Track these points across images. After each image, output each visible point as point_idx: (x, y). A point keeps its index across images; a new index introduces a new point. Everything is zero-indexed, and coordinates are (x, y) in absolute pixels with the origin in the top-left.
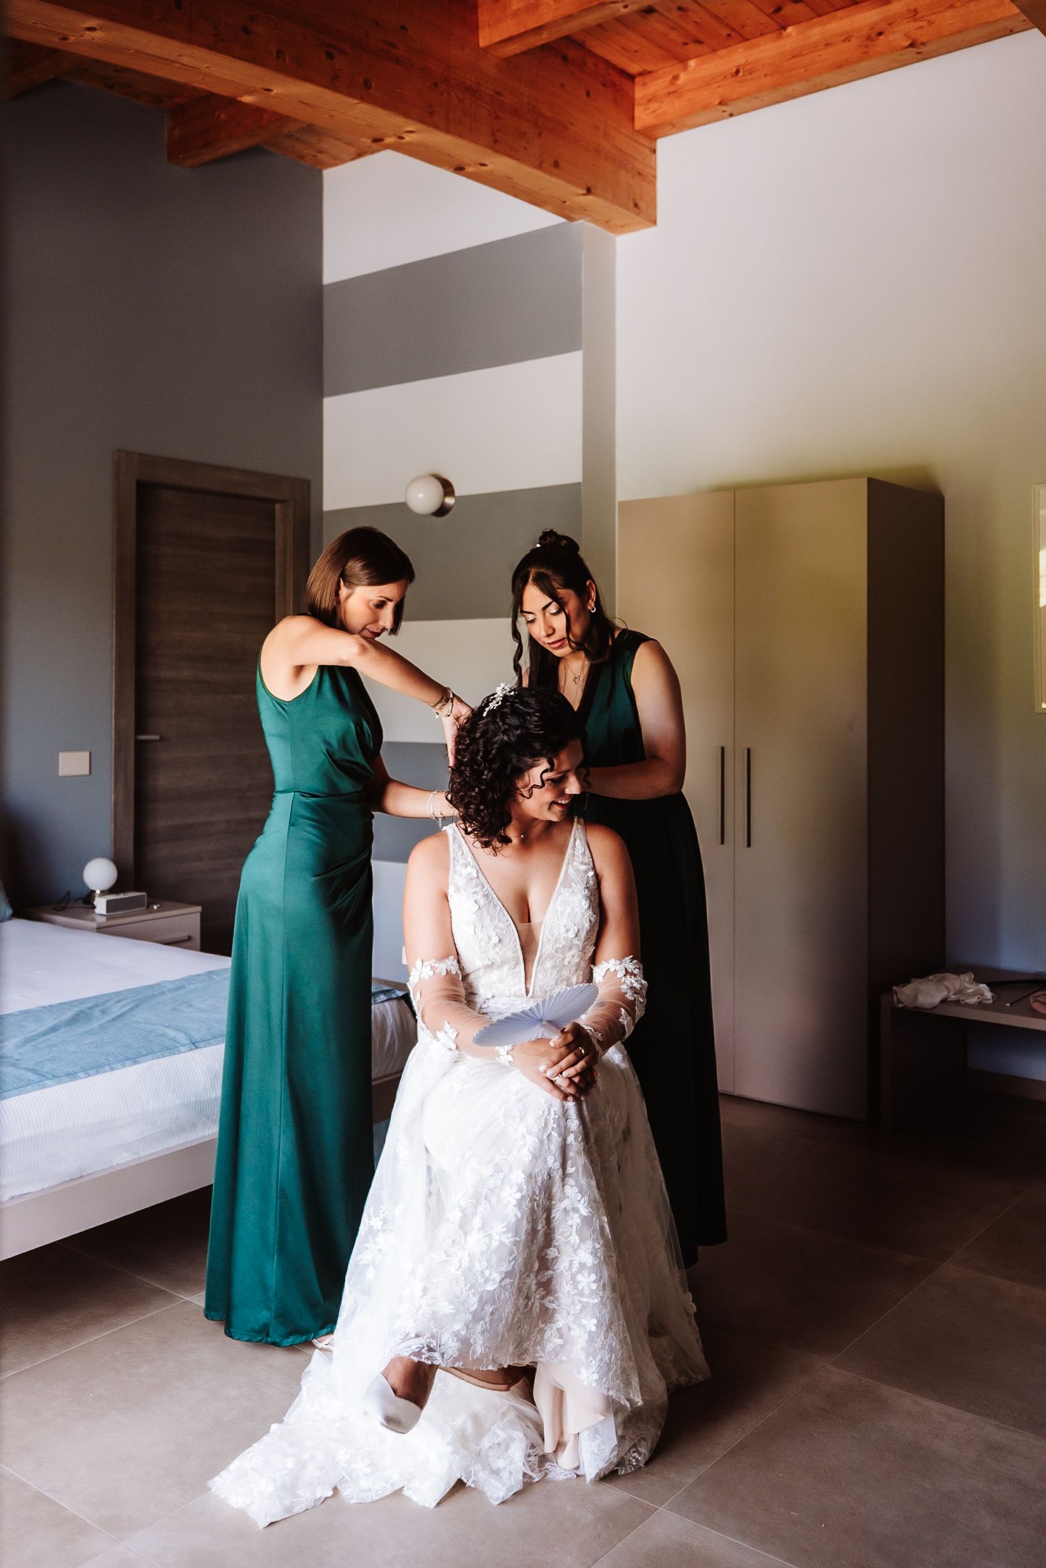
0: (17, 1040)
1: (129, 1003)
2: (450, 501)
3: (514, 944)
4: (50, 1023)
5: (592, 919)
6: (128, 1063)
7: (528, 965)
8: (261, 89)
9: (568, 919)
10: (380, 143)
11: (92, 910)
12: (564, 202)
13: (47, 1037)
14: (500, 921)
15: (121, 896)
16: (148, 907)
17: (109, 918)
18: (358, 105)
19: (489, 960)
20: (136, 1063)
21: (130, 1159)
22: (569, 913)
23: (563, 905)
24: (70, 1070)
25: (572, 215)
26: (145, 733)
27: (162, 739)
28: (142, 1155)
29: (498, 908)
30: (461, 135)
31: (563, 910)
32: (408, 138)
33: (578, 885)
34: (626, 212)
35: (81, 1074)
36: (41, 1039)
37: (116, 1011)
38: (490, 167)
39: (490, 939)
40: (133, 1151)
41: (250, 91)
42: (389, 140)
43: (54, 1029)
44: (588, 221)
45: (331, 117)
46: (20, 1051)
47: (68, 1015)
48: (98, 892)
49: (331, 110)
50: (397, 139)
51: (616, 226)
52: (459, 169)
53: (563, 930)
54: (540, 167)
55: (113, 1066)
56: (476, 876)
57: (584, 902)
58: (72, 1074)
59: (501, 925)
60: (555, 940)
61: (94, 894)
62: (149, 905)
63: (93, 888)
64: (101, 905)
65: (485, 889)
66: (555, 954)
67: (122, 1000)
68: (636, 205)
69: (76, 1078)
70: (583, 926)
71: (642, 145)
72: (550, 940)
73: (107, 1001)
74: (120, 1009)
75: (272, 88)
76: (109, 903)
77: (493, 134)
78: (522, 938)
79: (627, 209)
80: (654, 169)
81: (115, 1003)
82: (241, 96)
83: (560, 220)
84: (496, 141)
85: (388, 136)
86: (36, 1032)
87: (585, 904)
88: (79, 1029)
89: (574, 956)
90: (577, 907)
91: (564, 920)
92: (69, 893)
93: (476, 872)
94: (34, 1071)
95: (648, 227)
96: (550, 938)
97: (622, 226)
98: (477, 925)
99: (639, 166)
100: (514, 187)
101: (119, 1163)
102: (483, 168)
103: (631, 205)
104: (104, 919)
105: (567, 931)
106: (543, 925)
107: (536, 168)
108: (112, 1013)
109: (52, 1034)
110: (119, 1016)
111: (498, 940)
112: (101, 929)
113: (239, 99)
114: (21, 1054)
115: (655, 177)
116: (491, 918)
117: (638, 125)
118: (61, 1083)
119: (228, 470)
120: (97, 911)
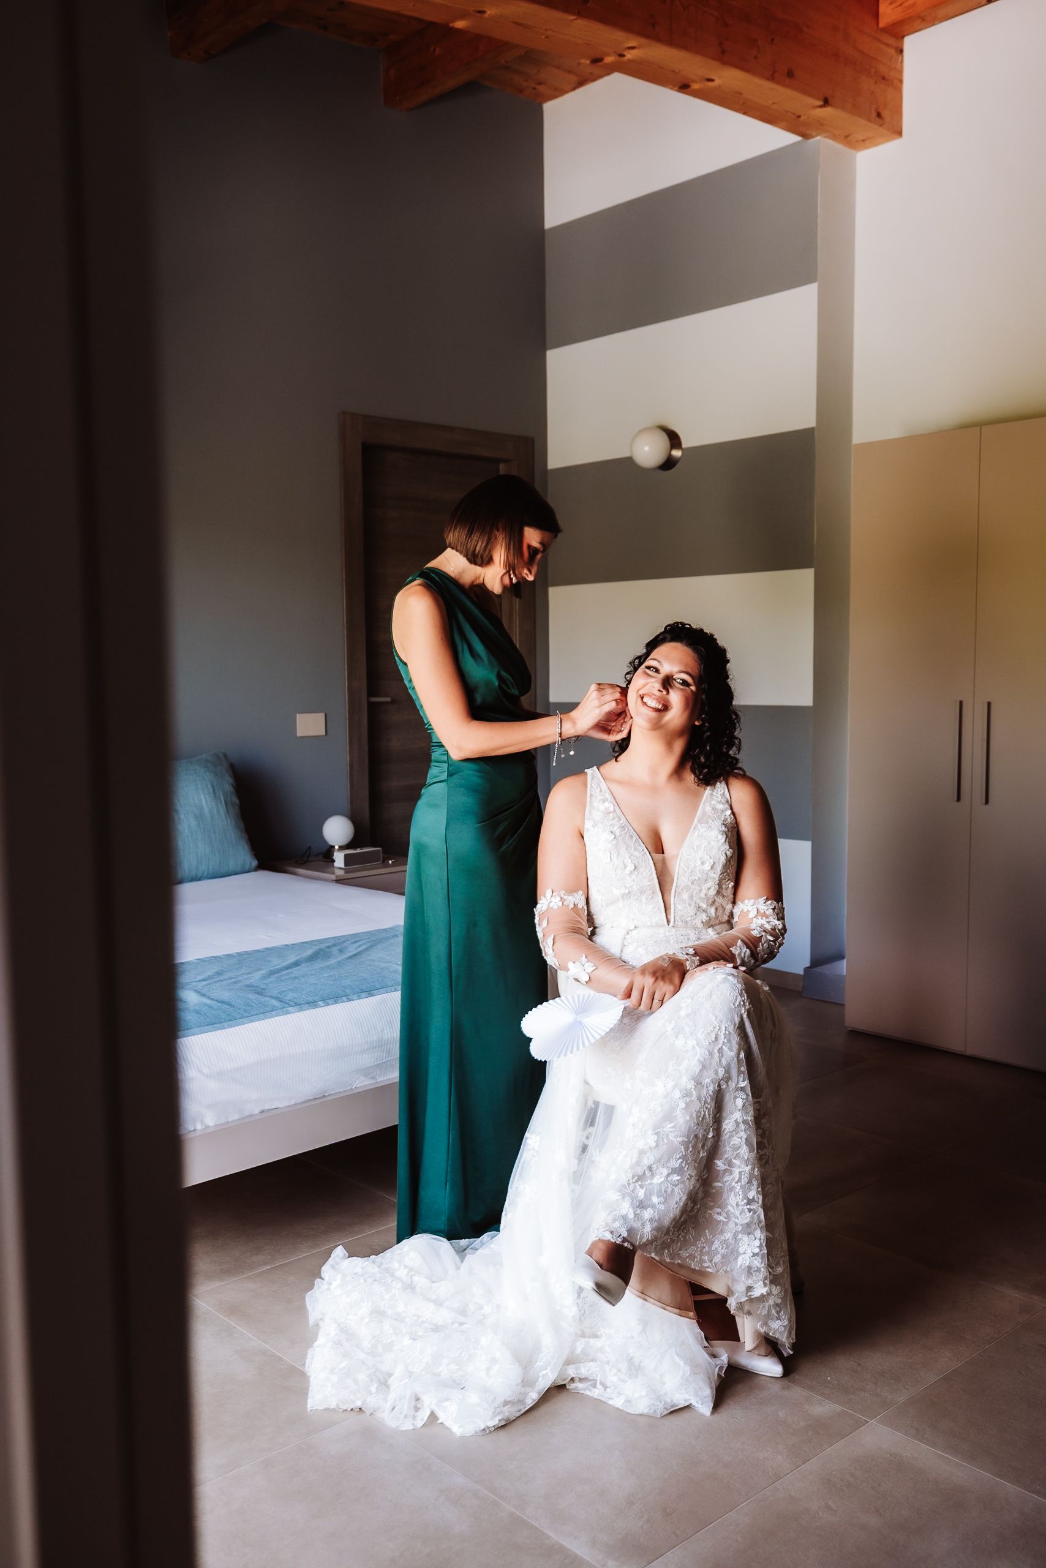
0: (263, 972)
1: (365, 944)
2: (677, 453)
3: (650, 872)
4: (292, 958)
5: (729, 853)
6: (364, 995)
7: (665, 895)
8: (473, 11)
9: (704, 852)
10: (600, 64)
11: (331, 863)
12: (799, 117)
13: (290, 971)
14: (635, 849)
15: (358, 851)
16: (383, 861)
17: (347, 872)
18: (575, 22)
19: (626, 888)
20: (370, 995)
21: (368, 1083)
22: (705, 847)
23: (700, 840)
24: (311, 999)
25: (808, 132)
26: (378, 696)
27: (393, 701)
28: (379, 1080)
29: (634, 838)
30: (684, 47)
31: (699, 844)
32: (629, 55)
33: (715, 822)
34: (869, 124)
35: (321, 1003)
36: (284, 972)
37: (352, 950)
38: (717, 82)
39: (625, 866)
40: (370, 1076)
41: (463, 16)
42: (609, 59)
43: (296, 964)
44: (825, 137)
45: (547, 37)
46: (266, 982)
47: (309, 952)
48: (337, 847)
49: (546, 30)
50: (617, 57)
51: (858, 141)
52: (684, 88)
53: (699, 863)
54: (772, 78)
55: (350, 997)
56: (613, 810)
57: (720, 836)
58: (312, 1003)
59: (636, 853)
60: (691, 872)
61: (333, 849)
62: (385, 860)
63: (331, 844)
64: (339, 859)
65: (621, 822)
66: (691, 885)
67: (359, 941)
68: (879, 115)
69: (317, 1007)
70: (720, 858)
71: (888, 45)
72: (685, 872)
73: (344, 941)
74: (356, 949)
75: (485, 9)
76: (346, 856)
77: (721, 44)
78: (657, 865)
79: (870, 121)
80: (901, 72)
81: (352, 943)
82: (453, 22)
83: (793, 138)
84: (723, 52)
85: (608, 55)
86: (280, 966)
87: (722, 838)
88: (319, 964)
89: (710, 888)
90: (714, 841)
91: (700, 853)
92: (310, 848)
93: (613, 806)
94: (278, 999)
95: (894, 139)
96: (686, 869)
97: (863, 140)
98: (613, 853)
99: (883, 69)
100: (744, 103)
101: (358, 1086)
102: (710, 84)
103: (874, 114)
104: (342, 873)
105: (703, 863)
106: (679, 857)
107: (768, 79)
108: (349, 952)
109: (294, 969)
110: (355, 955)
111: (633, 867)
112: (339, 881)
113: (451, 25)
114: (266, 984)
115: (901, 81)
116: (627, 847)
117: (883, 23)
118: (302, 1010)
119: (451, 429)
120: (336, 864)
